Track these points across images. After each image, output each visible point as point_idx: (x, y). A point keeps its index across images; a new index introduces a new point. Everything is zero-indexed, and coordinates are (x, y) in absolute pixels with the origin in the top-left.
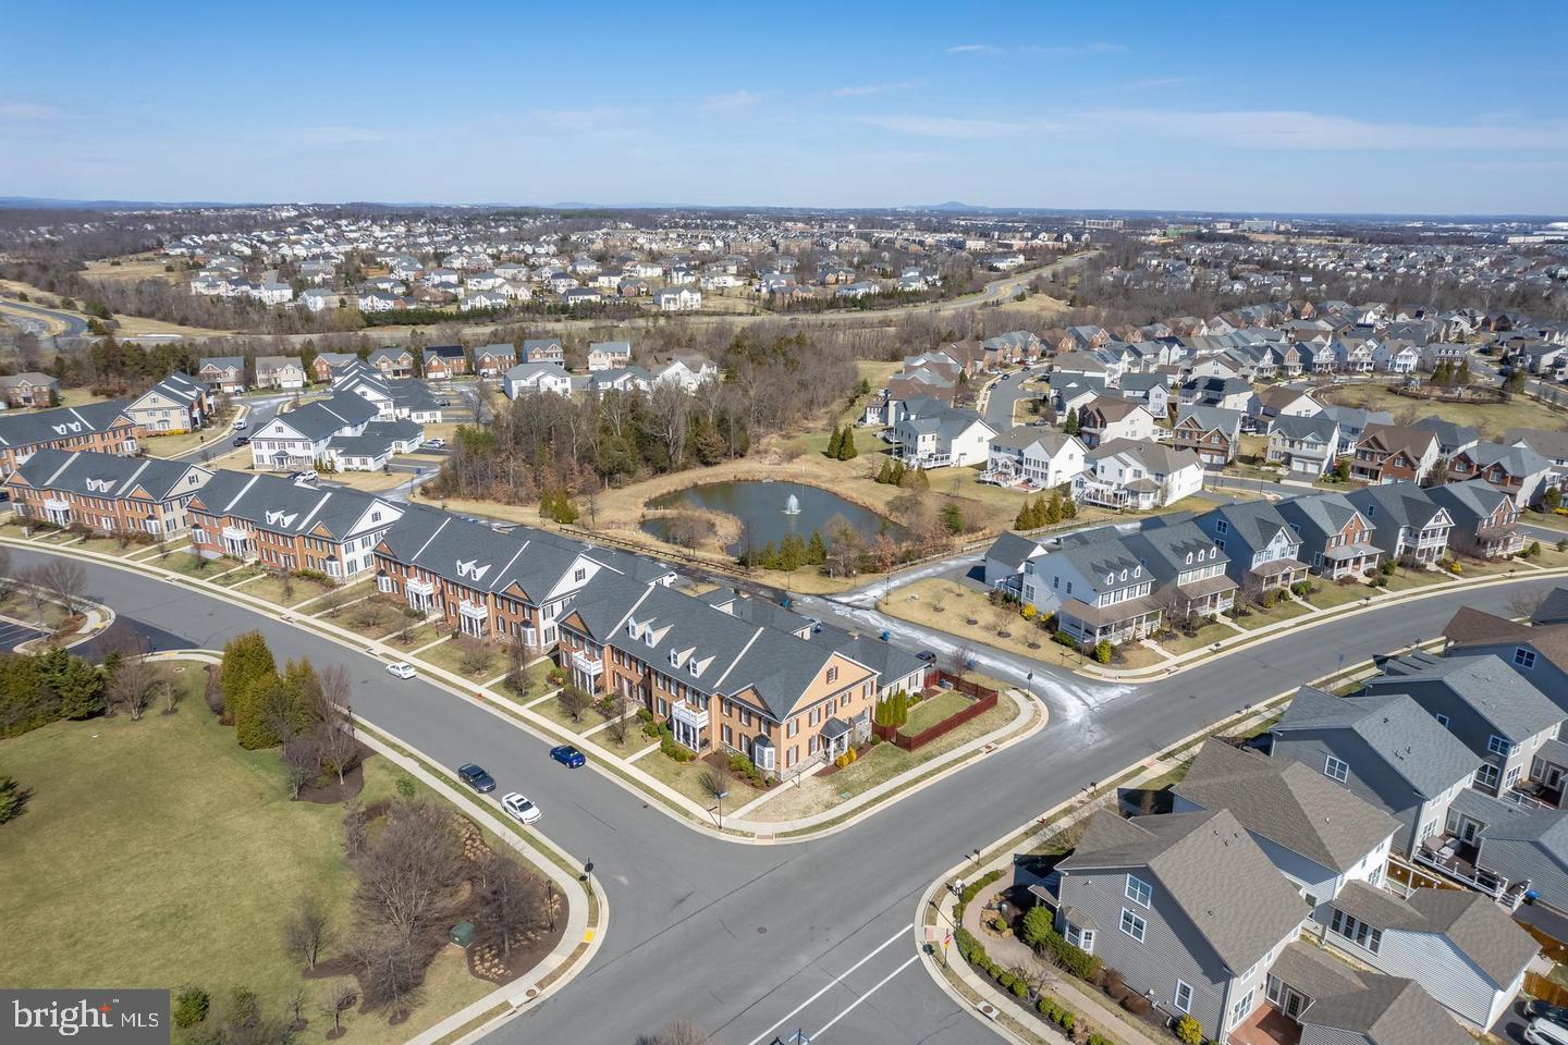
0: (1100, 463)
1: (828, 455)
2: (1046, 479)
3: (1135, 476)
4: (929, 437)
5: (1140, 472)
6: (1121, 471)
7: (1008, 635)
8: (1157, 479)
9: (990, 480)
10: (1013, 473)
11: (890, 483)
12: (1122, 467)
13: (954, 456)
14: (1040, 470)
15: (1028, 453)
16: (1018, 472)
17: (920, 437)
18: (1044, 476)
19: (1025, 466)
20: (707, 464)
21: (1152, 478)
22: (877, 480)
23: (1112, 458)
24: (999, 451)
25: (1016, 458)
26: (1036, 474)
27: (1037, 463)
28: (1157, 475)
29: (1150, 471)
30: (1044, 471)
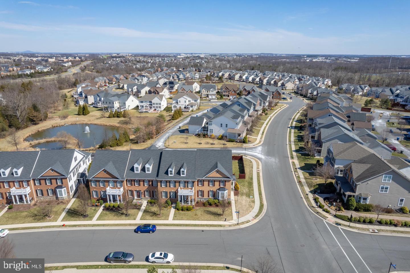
0: (179, 100)
1: (79, 114)
2: (161, 108)
3: (189, 102)
4: (117, 102)
5: (190, 101)
6: (185, 101)
7: (214, 144)
8: (195, 102)
9: (144, 111)
10: (149, 108)
11: (114, 117)
12: (186, 100)
13: (127, 107)
14: (158, 106)
15: (153, 101)
16: (151, 108)
17: (114, 103)
18: (160, 107)
19: (153, 105)
20: (36, 124)
21: (194, 102)
22: (108, 117)
23: (182, 98)
24: (143, 103)
25: (149, 103)
26: (157, 107)
27: (157, 104)
28: (195, 101)
29: (193, 100)
30: (160, 106)
